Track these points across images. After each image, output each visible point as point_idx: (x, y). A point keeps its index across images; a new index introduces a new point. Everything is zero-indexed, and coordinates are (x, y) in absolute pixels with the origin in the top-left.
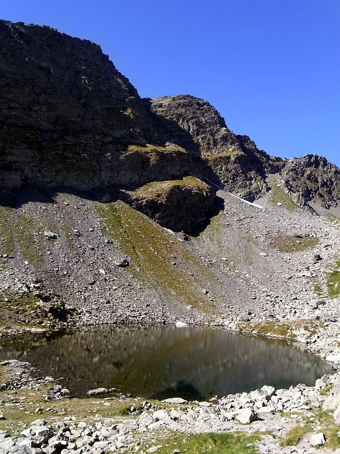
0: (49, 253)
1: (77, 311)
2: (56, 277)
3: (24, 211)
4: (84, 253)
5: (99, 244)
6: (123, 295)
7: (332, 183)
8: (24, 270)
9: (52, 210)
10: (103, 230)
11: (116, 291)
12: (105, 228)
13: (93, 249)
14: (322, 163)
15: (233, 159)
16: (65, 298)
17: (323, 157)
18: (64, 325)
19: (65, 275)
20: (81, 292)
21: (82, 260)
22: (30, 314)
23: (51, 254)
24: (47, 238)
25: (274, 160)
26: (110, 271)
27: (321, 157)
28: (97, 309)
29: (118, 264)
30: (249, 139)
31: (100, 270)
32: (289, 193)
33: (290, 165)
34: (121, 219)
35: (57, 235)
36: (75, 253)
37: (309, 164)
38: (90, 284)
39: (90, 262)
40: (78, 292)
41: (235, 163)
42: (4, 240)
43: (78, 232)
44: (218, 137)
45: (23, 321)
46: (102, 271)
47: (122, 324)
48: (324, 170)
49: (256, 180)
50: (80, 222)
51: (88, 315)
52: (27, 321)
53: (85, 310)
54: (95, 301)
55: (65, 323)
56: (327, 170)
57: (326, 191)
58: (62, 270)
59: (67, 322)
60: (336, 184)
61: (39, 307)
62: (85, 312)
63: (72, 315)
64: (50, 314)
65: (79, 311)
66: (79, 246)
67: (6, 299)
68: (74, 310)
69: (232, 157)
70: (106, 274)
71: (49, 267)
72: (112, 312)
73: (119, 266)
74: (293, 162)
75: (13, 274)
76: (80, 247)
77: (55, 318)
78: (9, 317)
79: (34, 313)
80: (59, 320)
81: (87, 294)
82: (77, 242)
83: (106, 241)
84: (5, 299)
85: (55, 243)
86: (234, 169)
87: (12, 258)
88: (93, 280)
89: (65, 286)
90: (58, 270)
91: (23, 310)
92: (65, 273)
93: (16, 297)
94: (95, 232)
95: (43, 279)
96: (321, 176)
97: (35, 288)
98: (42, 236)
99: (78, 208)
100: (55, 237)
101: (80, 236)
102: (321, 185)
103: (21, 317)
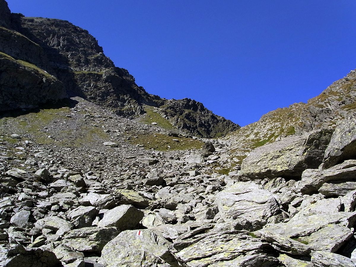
7: (210, 126)
14: (199, 107)
15: (104, 77)
17: (200, 102)
25: (153, 98)
27: (198, 103)
30: (128, 73)
32: (167, 118)
33: (168, 103)
37: (187, 106)
41: (106, 81)
44: (91, 58)
48: (202, 113)
49: (129, 102)
56: (204, 114)
57: (204, 130)
60: (213, 127)
69: (104, 75)
74: (171, 102)
86: (104, 87)
96: (199, 117)
102: (199, 124)
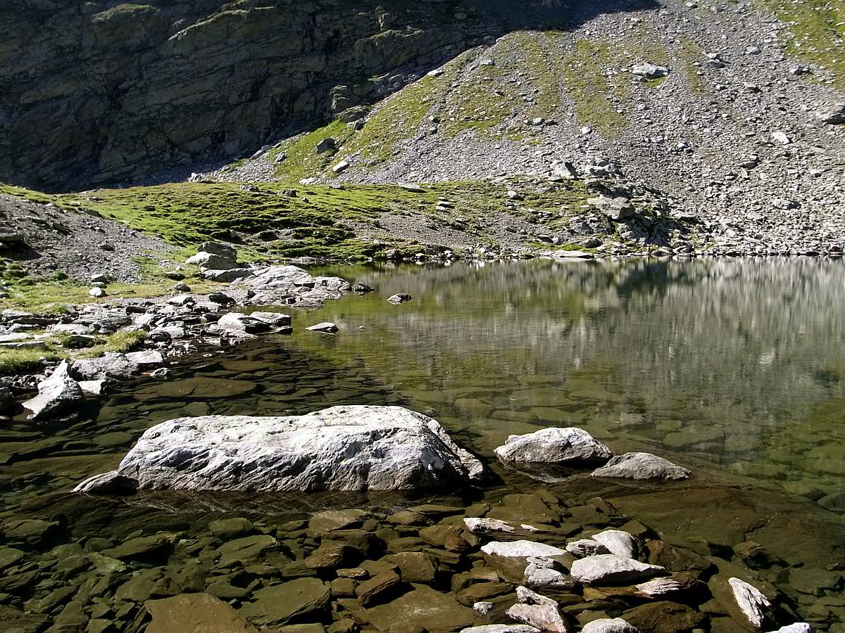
0: (641, 106)
1: (703, 223)
2: (655, 154)
3: (588, 33)
4: (732, 100)
5: (773, 79)
6: (837, 188)
8: (577, 146)
9: (654, 22)
10: (786, 47)
11: (819, 180)
12: (790, 42)
13: (756, 90)
16: (673, 198)
18: (660, 254)
19: (678, 152)
20: (720, 185)
21: (724, 115)
22: (567, 225)
23: (646, 108)
24: (640, 78)
26: (803, 135)
28: (760, 222)
29: (826, 117)
31: (774, 134)
34: (835, 17)
35: (664, 69)
36: (707, 101)
38: (744, 166)
39: (748, 119)
40: (712, 184)
42: (537, 91)
43: (717, 57)
45: (544, 239)
46: (780, 136)
47: (834, 258)
50: (724, 37)
51: (734, 233)
52: (555, 239)
53: (724, 223)
54: (757, 203)
55: (663, 249)
58: (672, 139)
59: (669, 246)
61: (594, 209)
62: (725, 227)
63: (685, 231)
64: (621, 226)
65: (708, 224)
66: (718, 87)
67: (512, 194)
68: (693, 221)
70: (791, 142)
71: (639, 135)
72: (805, 229)
73: (829, 122)
75: (550, 154)
76: (722, 88)
77: (637, 236)
78: (508, 229)
79: (578, 221)
80: (647, 242)
81: (735, 189)
82: (715, 79)
83: (793, 71)
84: (509, 193)
85: (658, 87)
87: (552, 123)
88: (755, 157)
89: (677, 174)
90: (663, 141)
91: (550, 215)
92: (680, 145)
93: (539, 190)
94: (763, 55)
95: (622, 161)
97: (595, 174)
98: (628, 77)
99: (720, 10)
100: (658, 75)
101: (723, 66)
103: (542, 230)
